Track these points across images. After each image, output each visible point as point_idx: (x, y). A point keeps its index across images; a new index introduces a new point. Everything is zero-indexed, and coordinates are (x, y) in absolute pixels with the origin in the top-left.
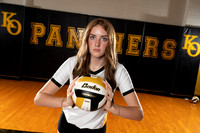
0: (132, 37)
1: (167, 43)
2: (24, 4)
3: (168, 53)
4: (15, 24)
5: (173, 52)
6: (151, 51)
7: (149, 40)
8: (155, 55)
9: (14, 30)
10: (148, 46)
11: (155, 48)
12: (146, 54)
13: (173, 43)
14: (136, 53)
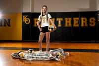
0: (75, 19)
1: (91, 19)
2: (30, 12)
3: (93, 24)
4: (28, 20)
5: (94, 23)
6: (84, 24)
7: (82, 19)
8: (86, 25)
9: (27, 22)
10: (83, 22)
11: (86, 22)
12: (82, 25)
13: (94, 19)
14: (78, 25)
